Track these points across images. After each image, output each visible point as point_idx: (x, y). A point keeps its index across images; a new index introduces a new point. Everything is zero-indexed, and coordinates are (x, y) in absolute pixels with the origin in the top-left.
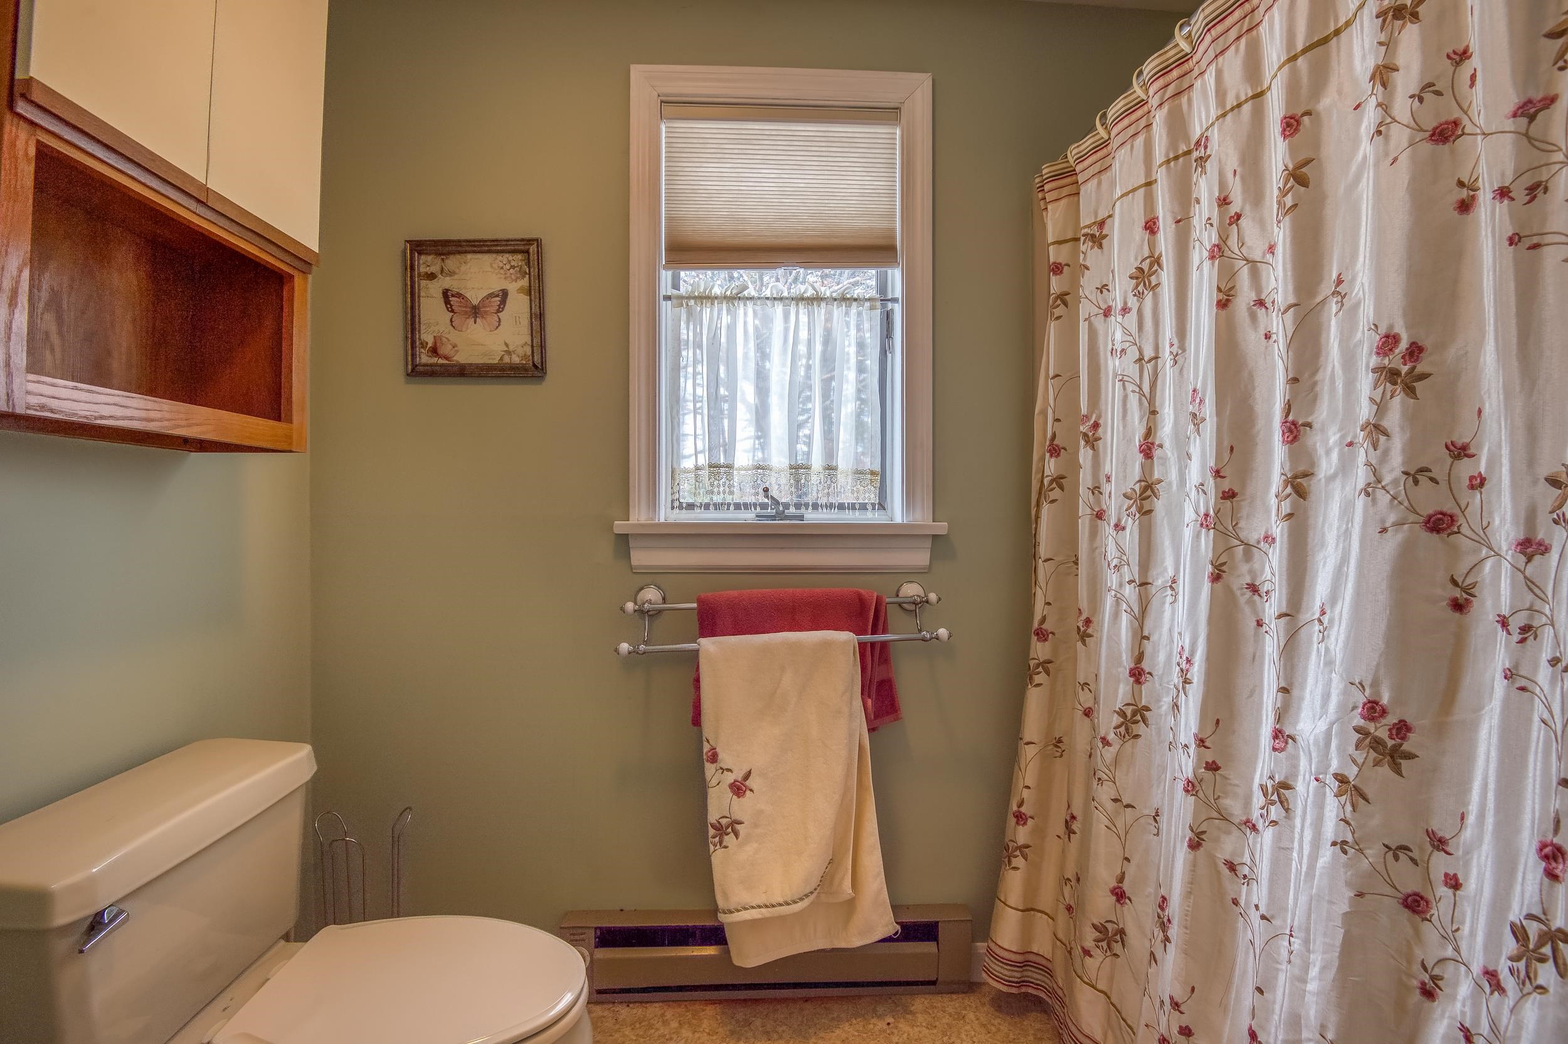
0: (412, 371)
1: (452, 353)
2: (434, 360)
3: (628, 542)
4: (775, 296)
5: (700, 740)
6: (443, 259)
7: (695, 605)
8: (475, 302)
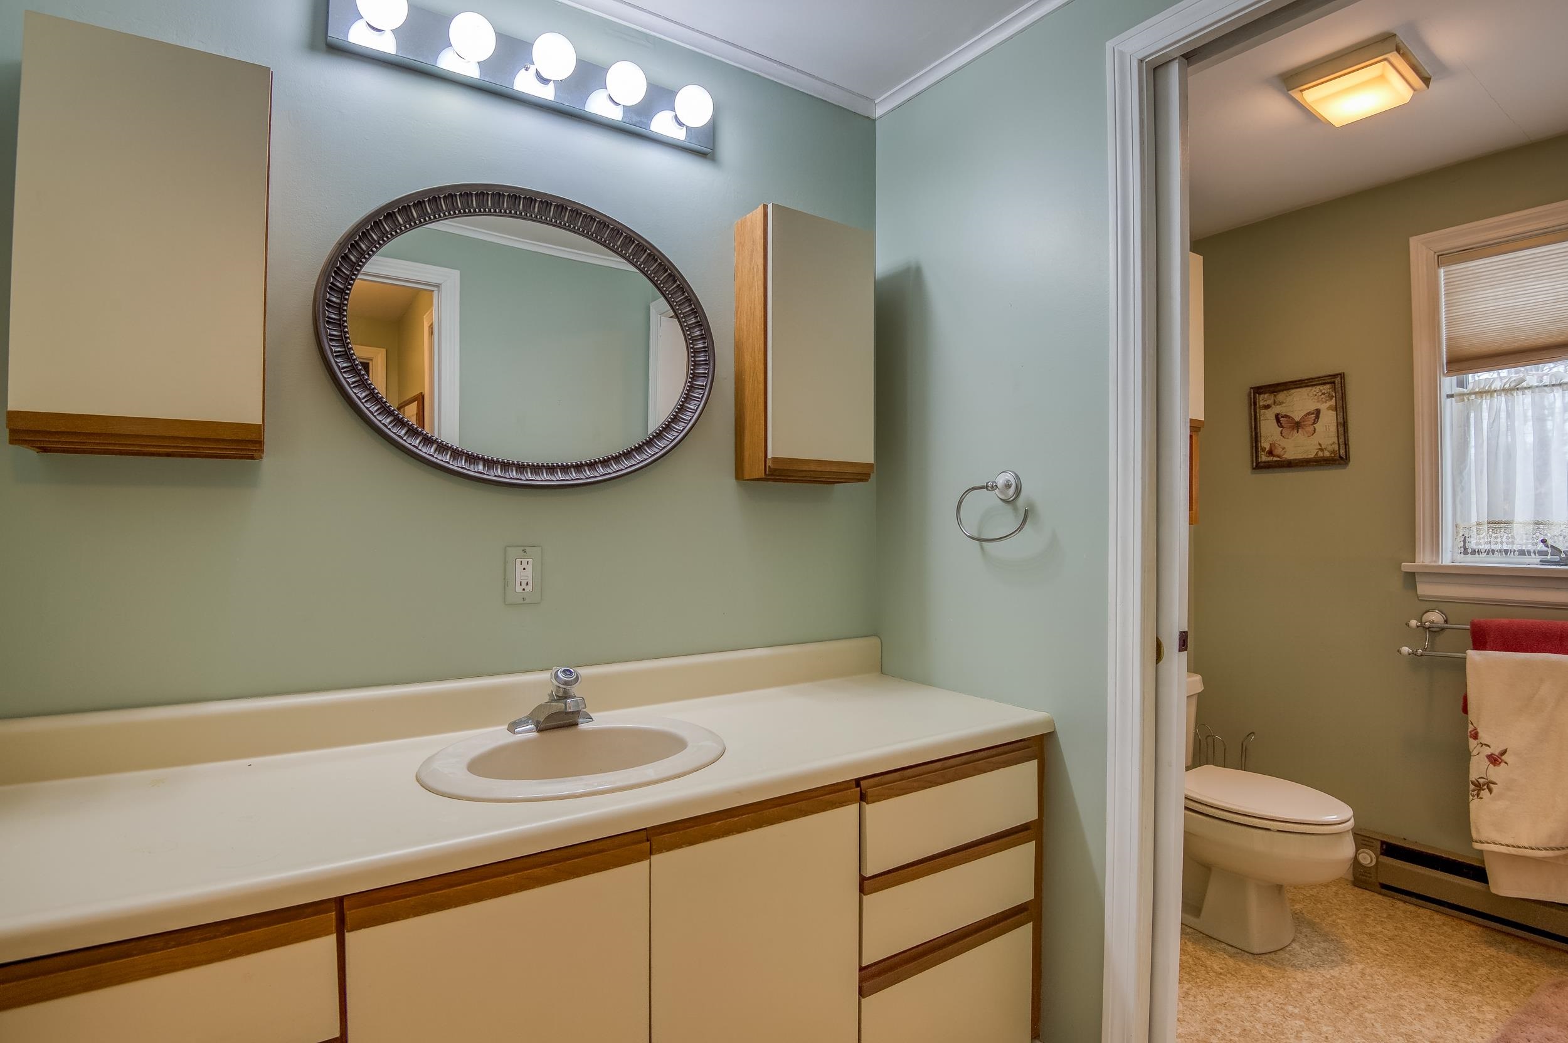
0: (1256, 466)
1: (1282, 453)
2: (1270, 459)
3: (1415, 576)
4: (1554, 383)
5: (1466, 723)
6: (1275, 395)
7: (1469, 627)
8: (1297, 419)
